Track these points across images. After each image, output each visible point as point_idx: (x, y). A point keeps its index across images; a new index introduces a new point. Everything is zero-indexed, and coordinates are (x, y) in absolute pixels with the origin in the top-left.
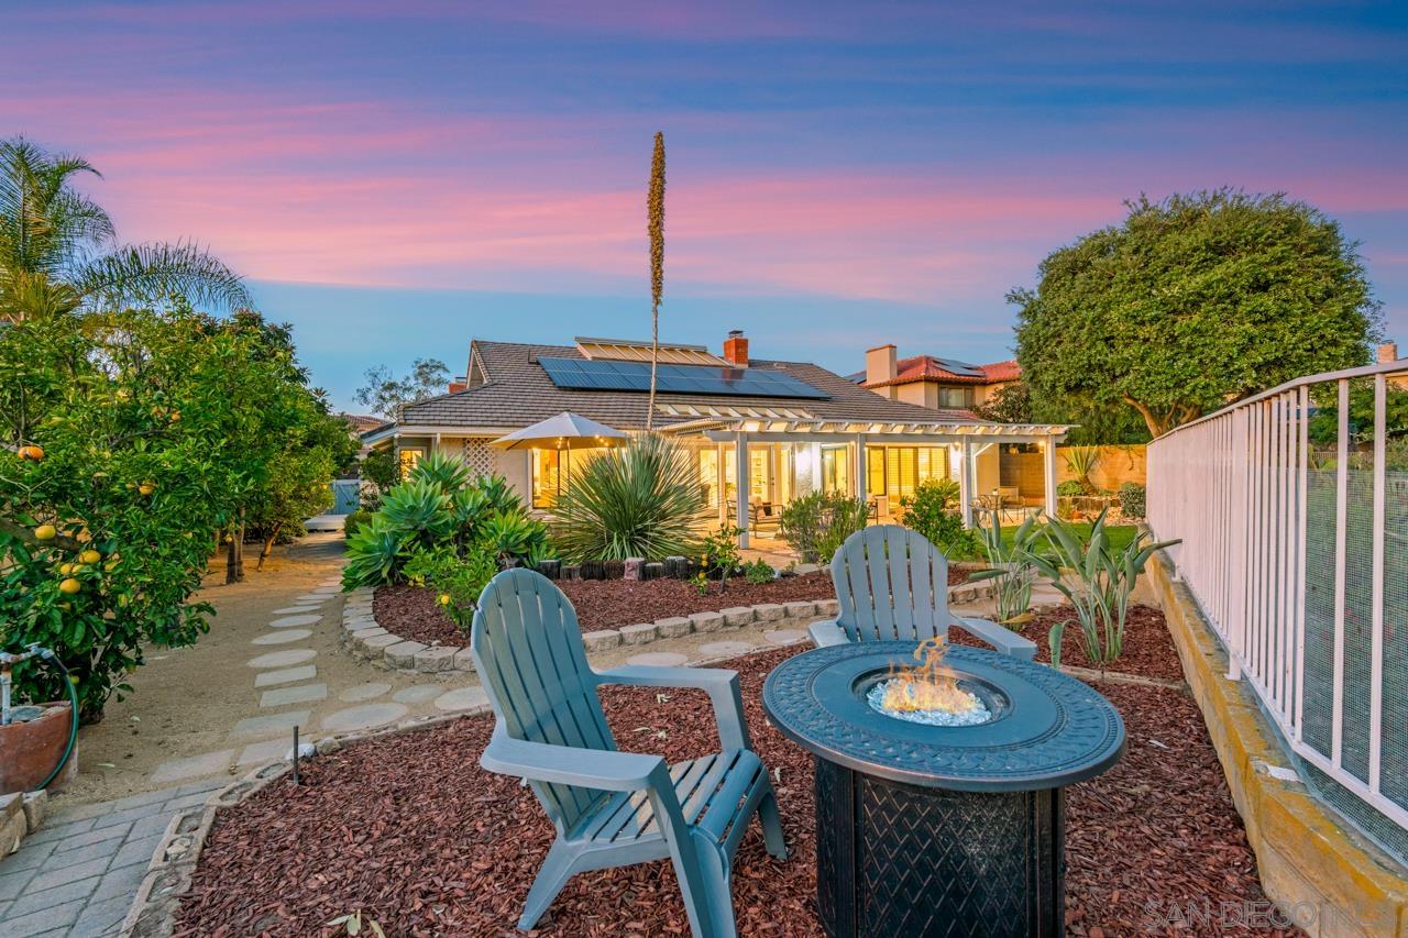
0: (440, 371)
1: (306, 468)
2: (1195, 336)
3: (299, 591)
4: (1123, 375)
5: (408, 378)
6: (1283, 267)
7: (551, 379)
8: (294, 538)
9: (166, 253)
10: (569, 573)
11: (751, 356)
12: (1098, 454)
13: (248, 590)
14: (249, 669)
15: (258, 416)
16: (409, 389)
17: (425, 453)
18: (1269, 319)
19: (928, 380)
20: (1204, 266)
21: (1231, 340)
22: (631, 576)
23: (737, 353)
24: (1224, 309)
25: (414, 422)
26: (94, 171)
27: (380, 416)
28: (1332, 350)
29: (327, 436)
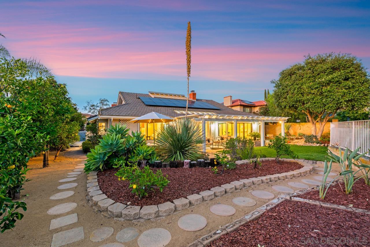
0: (107, 102)
1: (70, 129)
2: (329, 93)
3: (68, 170)
4: (307, 103)
5: (98, 104)
6: (353, 74)
7: (143, 103)
8: (66, 149)
9: (26, 62)
10: (165, 166)
11: (197, 98)
12: (291, 125)
13: (51, 170)
14: (48, 215)
15: (53, 109)
16: (98, 107)
17: (106, 124)
18: (349, 88)
19: (241, 105)
20: (330, 73)
21: (339, 94)
22: (186, 166)
23: (193, 96)
24: (337, 85)
25: (105, 114)
26: (3, 36)
27: (90, 113)
28: (366, 97)
29: (77, 118)
